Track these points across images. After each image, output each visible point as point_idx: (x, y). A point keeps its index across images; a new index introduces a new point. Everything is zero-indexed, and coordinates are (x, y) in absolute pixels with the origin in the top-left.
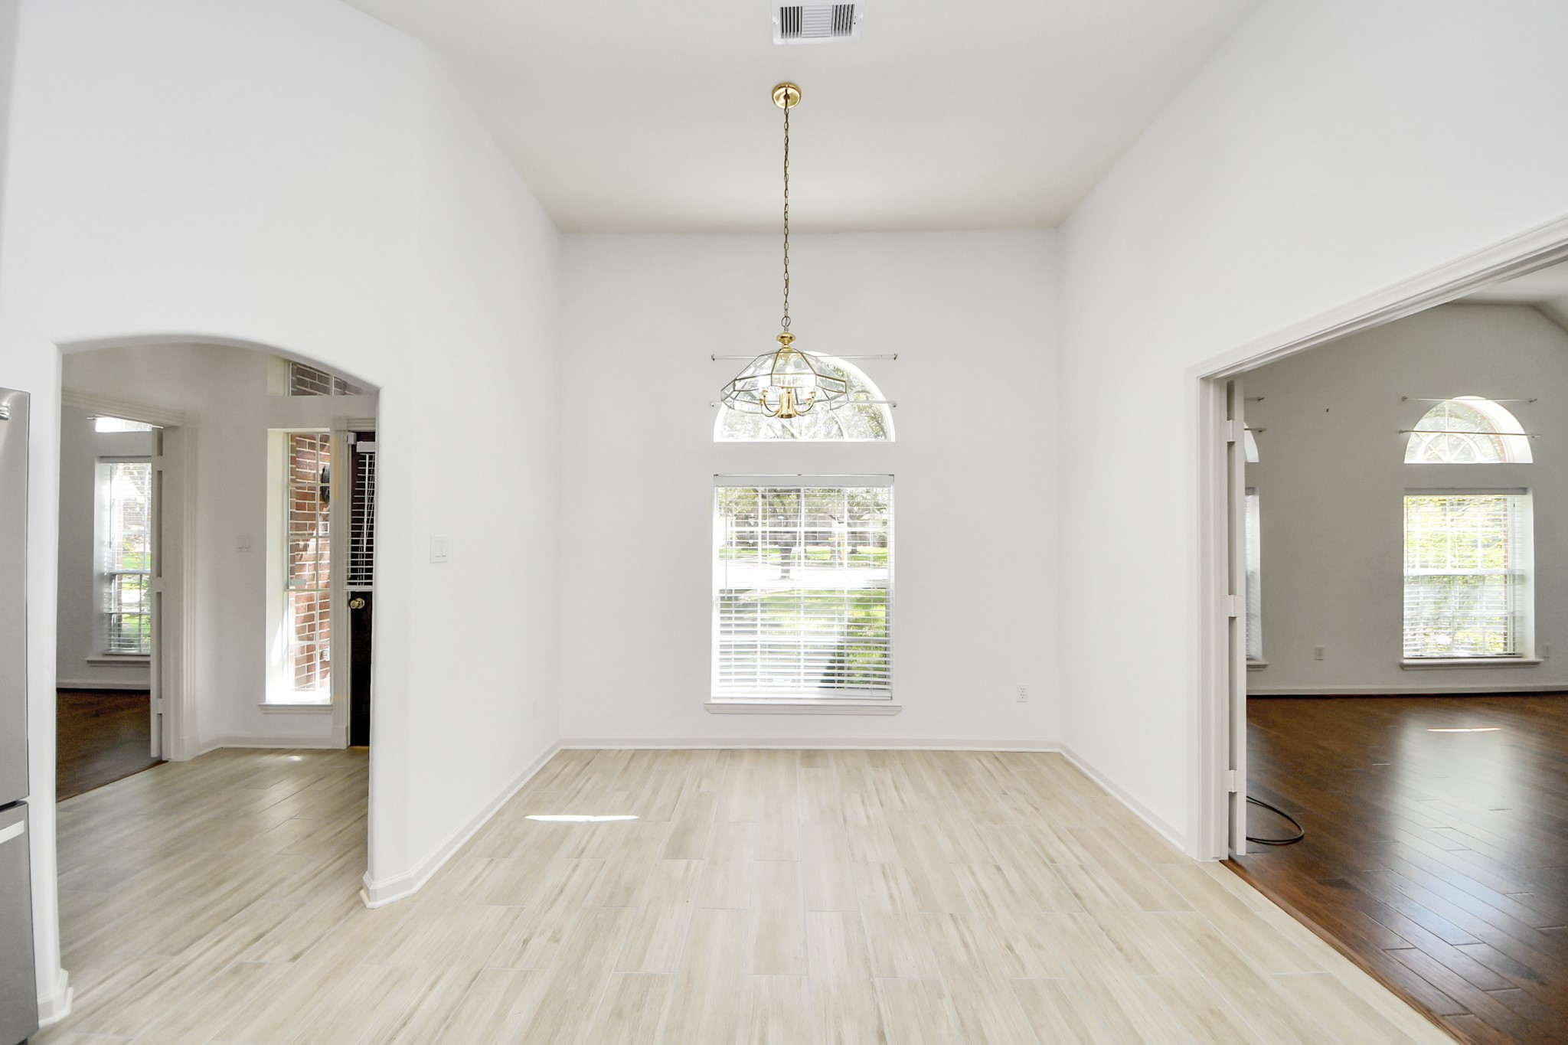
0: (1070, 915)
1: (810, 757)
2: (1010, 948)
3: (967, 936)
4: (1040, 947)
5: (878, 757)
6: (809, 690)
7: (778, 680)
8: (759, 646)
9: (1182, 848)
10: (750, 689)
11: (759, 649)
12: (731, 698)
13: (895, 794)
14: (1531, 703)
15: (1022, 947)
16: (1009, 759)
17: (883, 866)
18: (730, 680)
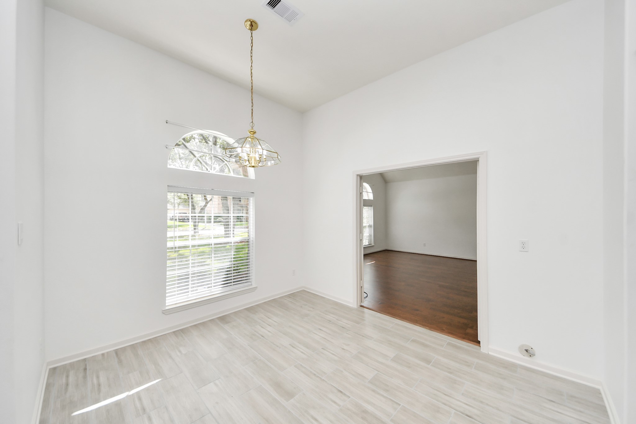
0: (347, 333)
1: (223, 319)
2: (343, 349)
3: (331, 352)
4: (349, 345)
5: (251, 310)
6: (217, 290)
7: (201, 289)
8: (190, 274)
9: (352, 306)
10: (186, 297)
11: (190, 276)
12: (176, 304)
13: (270, 320)
14: (375, 255)
15: (345, 347)
16: (293, 296)
17: (290, 345)
18: (175, 295)
